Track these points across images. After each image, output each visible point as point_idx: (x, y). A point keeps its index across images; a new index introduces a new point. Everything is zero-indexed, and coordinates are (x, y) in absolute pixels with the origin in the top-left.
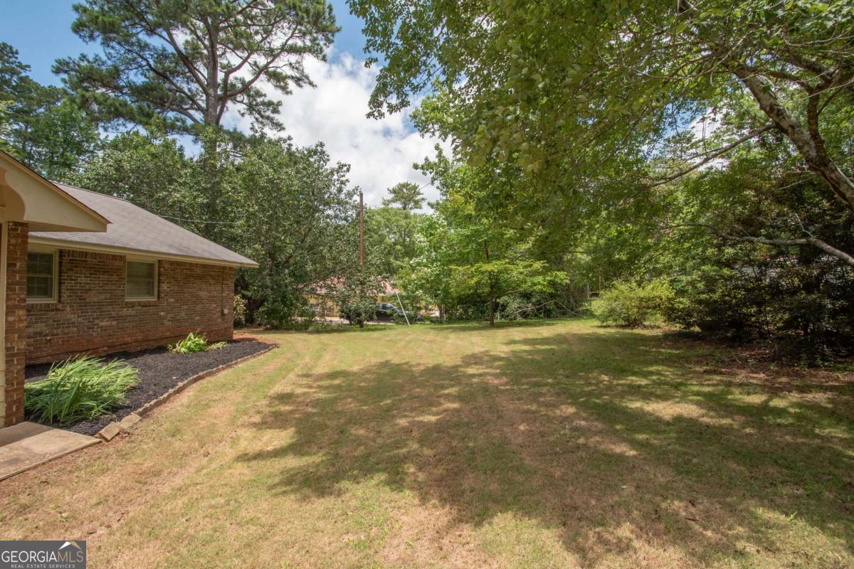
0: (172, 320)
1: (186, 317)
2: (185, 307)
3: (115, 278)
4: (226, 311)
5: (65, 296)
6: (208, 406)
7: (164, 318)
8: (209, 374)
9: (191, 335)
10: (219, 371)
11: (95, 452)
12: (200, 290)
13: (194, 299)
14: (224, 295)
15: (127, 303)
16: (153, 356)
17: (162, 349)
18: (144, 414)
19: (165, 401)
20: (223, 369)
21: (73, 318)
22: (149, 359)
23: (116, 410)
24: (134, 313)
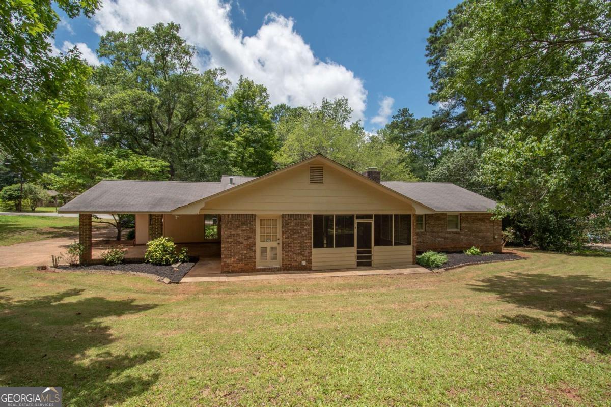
0: (467, 240)
1: (474, 239)
2: (473, 234)
3: (443, 222)
4: (496, 237)
5: (427, 229)
6: (467, 273)
7: (462, 238)
8: (476, 264)
9: (473, 247)
10: (480, 264)
11: (431, 274)
12: (481, 226)
13: (478, 230)
14: (495, 228)
15: (448, 232)
16: (457, 254)
17: (461, 252)
18: (446, 270)
19: (454, 268)
20: (483, 263)
21: (429, 237)
22: (455, 255)
23: (438, 267)
24: (450, 236)
